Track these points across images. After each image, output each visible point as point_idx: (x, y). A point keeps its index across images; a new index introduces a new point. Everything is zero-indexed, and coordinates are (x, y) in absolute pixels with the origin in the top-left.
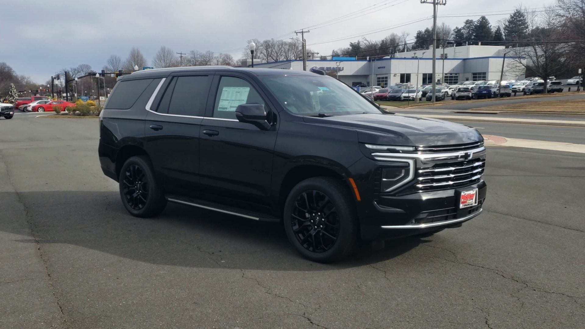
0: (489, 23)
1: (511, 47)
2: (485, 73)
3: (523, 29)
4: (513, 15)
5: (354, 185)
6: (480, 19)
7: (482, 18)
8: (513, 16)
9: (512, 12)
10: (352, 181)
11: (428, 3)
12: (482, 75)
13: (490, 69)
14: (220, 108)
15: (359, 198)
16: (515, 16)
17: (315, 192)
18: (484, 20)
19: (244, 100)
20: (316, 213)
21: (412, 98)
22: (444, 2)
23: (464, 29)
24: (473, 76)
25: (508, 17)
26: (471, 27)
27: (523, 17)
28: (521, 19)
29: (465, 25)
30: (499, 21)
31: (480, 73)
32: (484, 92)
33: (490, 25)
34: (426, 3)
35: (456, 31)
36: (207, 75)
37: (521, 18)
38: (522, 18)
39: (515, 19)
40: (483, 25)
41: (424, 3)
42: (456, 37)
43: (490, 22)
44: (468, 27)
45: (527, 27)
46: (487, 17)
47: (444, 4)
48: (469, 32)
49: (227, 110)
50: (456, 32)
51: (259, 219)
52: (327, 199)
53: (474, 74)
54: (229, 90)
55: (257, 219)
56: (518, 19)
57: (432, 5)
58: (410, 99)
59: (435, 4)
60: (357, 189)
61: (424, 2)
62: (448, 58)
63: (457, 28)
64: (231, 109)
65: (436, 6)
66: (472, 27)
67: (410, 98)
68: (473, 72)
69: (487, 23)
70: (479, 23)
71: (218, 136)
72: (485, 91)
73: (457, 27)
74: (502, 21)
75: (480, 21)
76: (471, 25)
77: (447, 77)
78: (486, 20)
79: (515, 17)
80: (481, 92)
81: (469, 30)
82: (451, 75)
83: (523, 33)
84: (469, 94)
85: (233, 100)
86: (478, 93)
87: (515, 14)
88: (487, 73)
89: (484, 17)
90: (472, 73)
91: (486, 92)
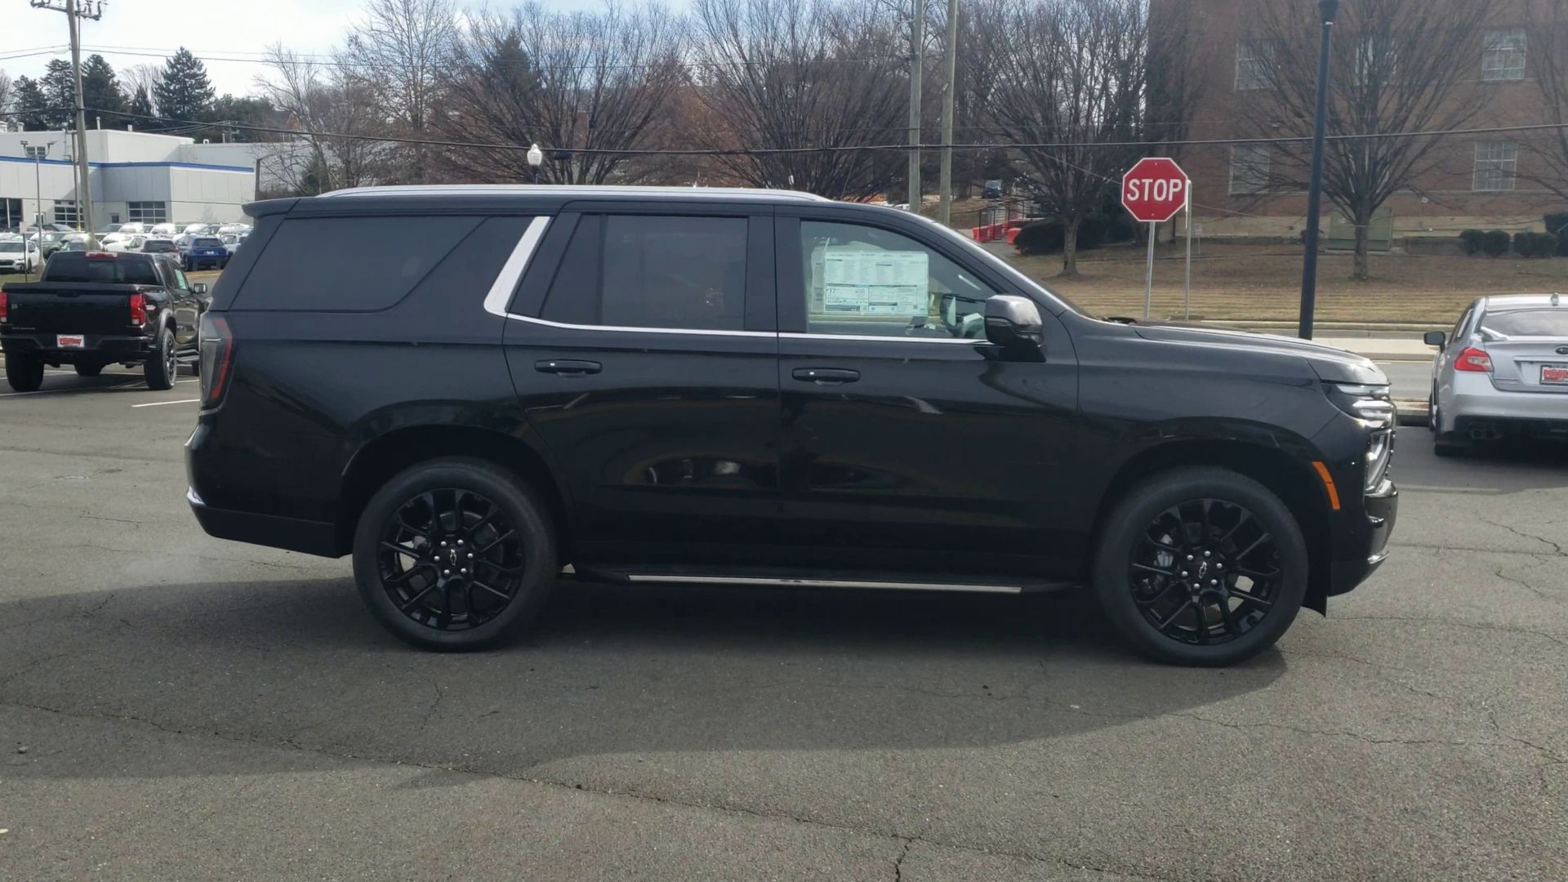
0: (113, 76)
1: (208, 140)
2: (162, 204)
3: (200, 97)
4: (175, 60)
5: (1326, 477)
6: (89, 60)
7: (94, 59)
8: (173, 62)
9: (172, 54)
10: (1319, 466)
11: (53, 8)
12: (154, 209)
13: (176, 194)
14: (828, 307)
15: (1336, 506)
16: (179, 64)
17: (1207, 504)
18: (101, 64)
19: (916, 286)
20: (1199, 555)
21: (18, 264)
22: (95, 12)
23: (50, 82)
24: (129, 209)
25: (162, 65)
26: (66, 81)
27: (200, 69)
28: (192, 71)
29: (50, 72)
30: (128, 71)
31: (148, 204)
32: (208, 253)
33: (116, 79)
34: (48, 7)
35: (22, 86)
36: (745, 214)
37: (193, 69)
38: (195, 70)
39: (179, 71)
40: (98, 79)
41: (42, 9)
42: (24, 104)
43: (115, 72)
44: (59, 81)
45: (210, 95)
46: (107, 59)
47: (97, 18)
48: (63, 93)
49: (862, 313)
50: (22, 89)
51: (1021, 591)
52: (1245, 515)
53: (132, 205)
54: (848, 258)
55: (1016, 590)
56: (188, 71)
57: (65, 16)
58: (13, 269)
59: (72, 13)
60: (1332, 485)
61: (41, 5)
62: (47, 158)
63: (23, 78)
64: (873, 309)
65: (77, 19)
66: (70, 81)
67: (14, 266)
68: (130, 200)
69: (108, 73)
70: (85, 73)
71: (856, 383)
72: (210, 250)
73: (23, 76)
74: (135, 71)
75: (89, 66)
76: (67, 76)
77: (62, 210)
78: (106, 67)
79: (179, 66)
80: (203, 252)
81: (63, 88)
82: (71, 206)
83: (202, 108)
84: (174, 257)
85: (871, 286)
86: (193, 254)
87: (178, 60)
88: (166, 204)
89: (99, 57)
90: (127, 203)
91: (213, 253)
